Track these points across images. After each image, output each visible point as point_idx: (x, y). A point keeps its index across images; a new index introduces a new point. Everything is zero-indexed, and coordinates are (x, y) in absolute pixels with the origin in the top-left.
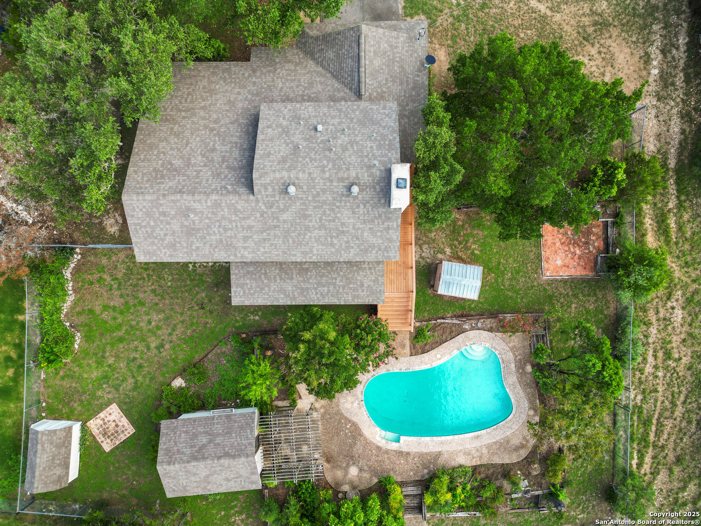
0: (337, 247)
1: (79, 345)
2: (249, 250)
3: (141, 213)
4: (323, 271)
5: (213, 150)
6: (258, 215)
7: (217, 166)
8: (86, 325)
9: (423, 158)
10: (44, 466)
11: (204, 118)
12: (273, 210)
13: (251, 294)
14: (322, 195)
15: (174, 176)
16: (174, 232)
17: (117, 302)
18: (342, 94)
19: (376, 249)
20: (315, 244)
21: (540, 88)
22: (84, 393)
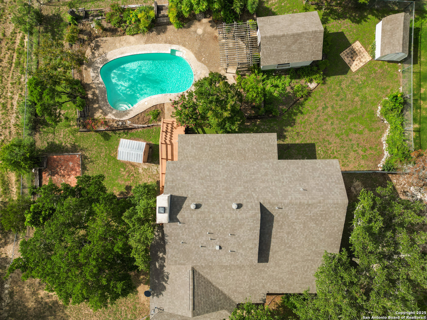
0: (207, 169)
1: (378, 109)
2: (264, 167)
3: (335, 191)
4: (218, 155)
5: (288, 233)
6: (257, 190)
7: (285, 222)
8: (373, 122)
9: (148, 227)
10: (398, 30)
11: (296, 255)
12: (248, 193)
13: (264, 140)
14: (216, 203)
15: (314, 216)
16: (313, 179)
17: (354, 136)
18: (205, 271)
19: (181, 168)
20: (220, 171)
21: (72, 274)
22: (374, 78)
